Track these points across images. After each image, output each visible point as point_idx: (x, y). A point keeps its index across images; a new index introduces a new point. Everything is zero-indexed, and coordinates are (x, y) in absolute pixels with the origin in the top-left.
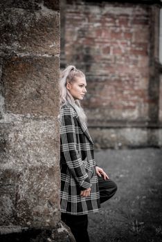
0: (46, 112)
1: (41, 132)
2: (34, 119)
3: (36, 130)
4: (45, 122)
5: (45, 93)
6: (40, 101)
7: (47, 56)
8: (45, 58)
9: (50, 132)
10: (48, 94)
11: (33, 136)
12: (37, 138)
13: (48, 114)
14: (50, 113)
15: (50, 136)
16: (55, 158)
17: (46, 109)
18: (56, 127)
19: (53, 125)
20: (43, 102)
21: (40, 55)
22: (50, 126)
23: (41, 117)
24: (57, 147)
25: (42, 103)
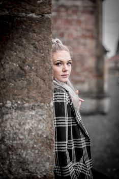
0: (34, 98)
1: (27, 127)
2: (17, 109)
3: (20, 125)
4: (33, 113)
5: (31, 70)
6: (26, 82)
7: (34, 16)
8: (31, 19)
9: (41, 127)
10: (36, 71)
11: (15, 133)
12: (21, 137)
13: (36, 101)
14: (39, 99)
15: (40, 132)
16: (48, 163)
17: (34, 93)
18: (49, 119)
19: (45, 117)
20: (29, 83)
21: (24, 14)
22: (40, 118)
23: (26, 105)
24: (51, 147)
25: (27, 84)
